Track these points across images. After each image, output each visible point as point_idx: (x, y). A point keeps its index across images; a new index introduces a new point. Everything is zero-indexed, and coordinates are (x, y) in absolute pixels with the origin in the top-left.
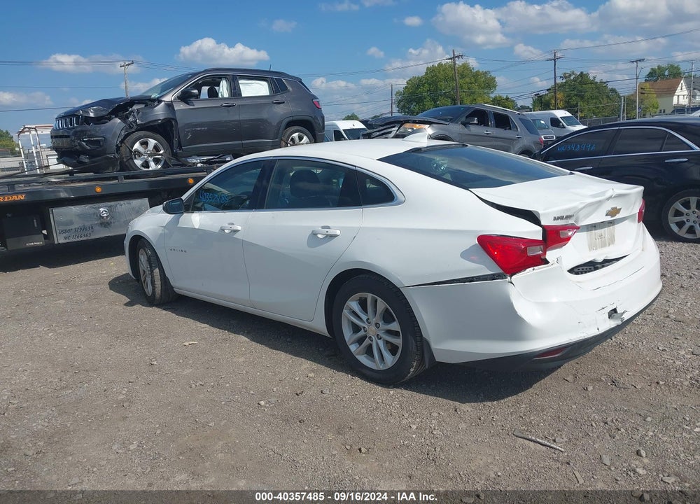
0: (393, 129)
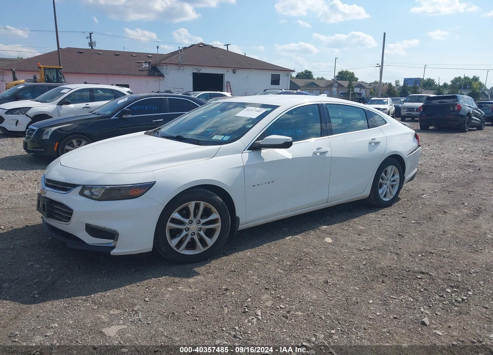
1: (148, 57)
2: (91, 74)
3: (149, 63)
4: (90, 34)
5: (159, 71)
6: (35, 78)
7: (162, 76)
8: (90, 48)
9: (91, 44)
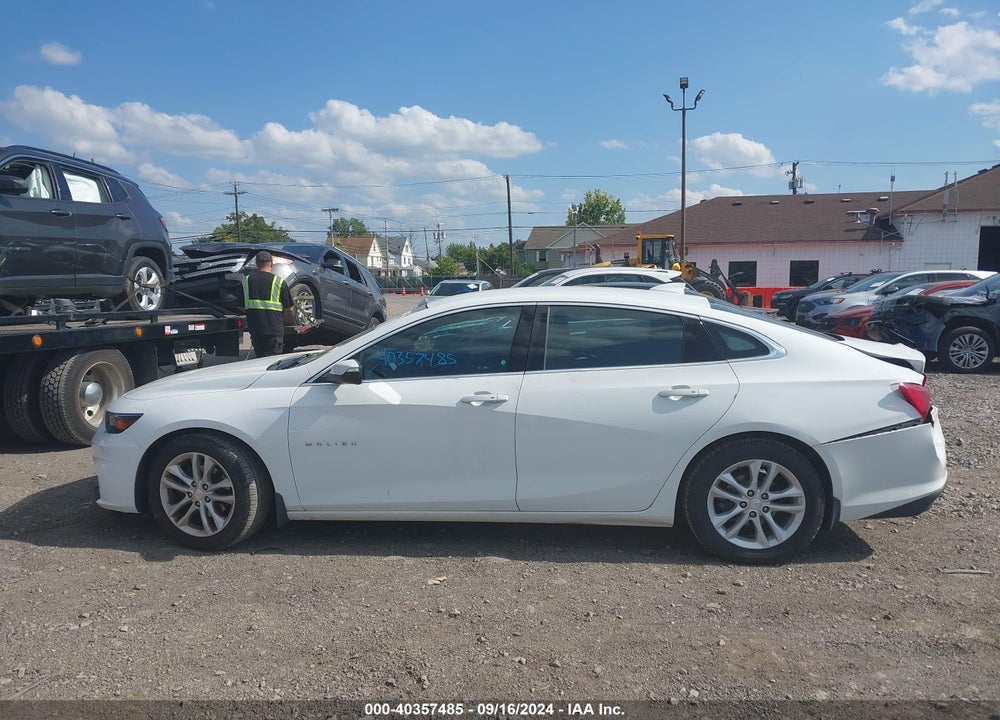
0: (238, 260)
1: (880, 200)
2: (741, 243)
3: (873, 213)
4: (794, 165)
5: (892, 228)
6: (627, 257)
7: (899, 238)
8: (791, 192)
9: (793, 185)
